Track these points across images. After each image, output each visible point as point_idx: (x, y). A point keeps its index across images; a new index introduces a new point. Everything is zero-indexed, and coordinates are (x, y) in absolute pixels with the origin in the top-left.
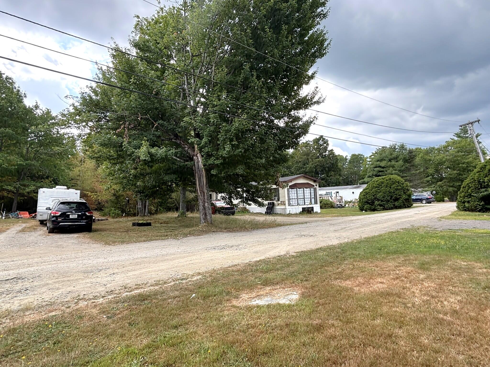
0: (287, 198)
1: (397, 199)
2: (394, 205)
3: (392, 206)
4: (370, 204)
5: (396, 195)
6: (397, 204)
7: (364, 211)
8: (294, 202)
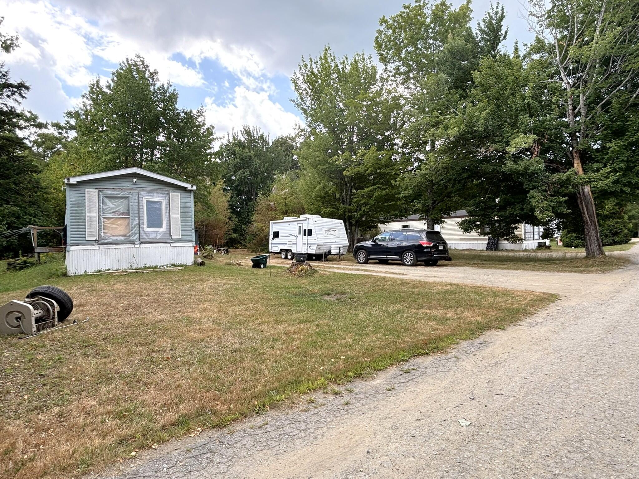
0: (523, 232)
1: (616, 234)
2: (613, 240)
3: (612, 241)
4: (582, 240)
5: (616, 228)
6: (617, 239)
7: (573, 248)
8: (529, 236)
